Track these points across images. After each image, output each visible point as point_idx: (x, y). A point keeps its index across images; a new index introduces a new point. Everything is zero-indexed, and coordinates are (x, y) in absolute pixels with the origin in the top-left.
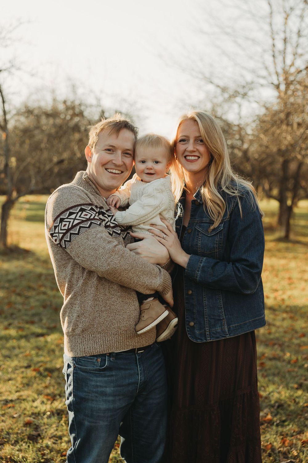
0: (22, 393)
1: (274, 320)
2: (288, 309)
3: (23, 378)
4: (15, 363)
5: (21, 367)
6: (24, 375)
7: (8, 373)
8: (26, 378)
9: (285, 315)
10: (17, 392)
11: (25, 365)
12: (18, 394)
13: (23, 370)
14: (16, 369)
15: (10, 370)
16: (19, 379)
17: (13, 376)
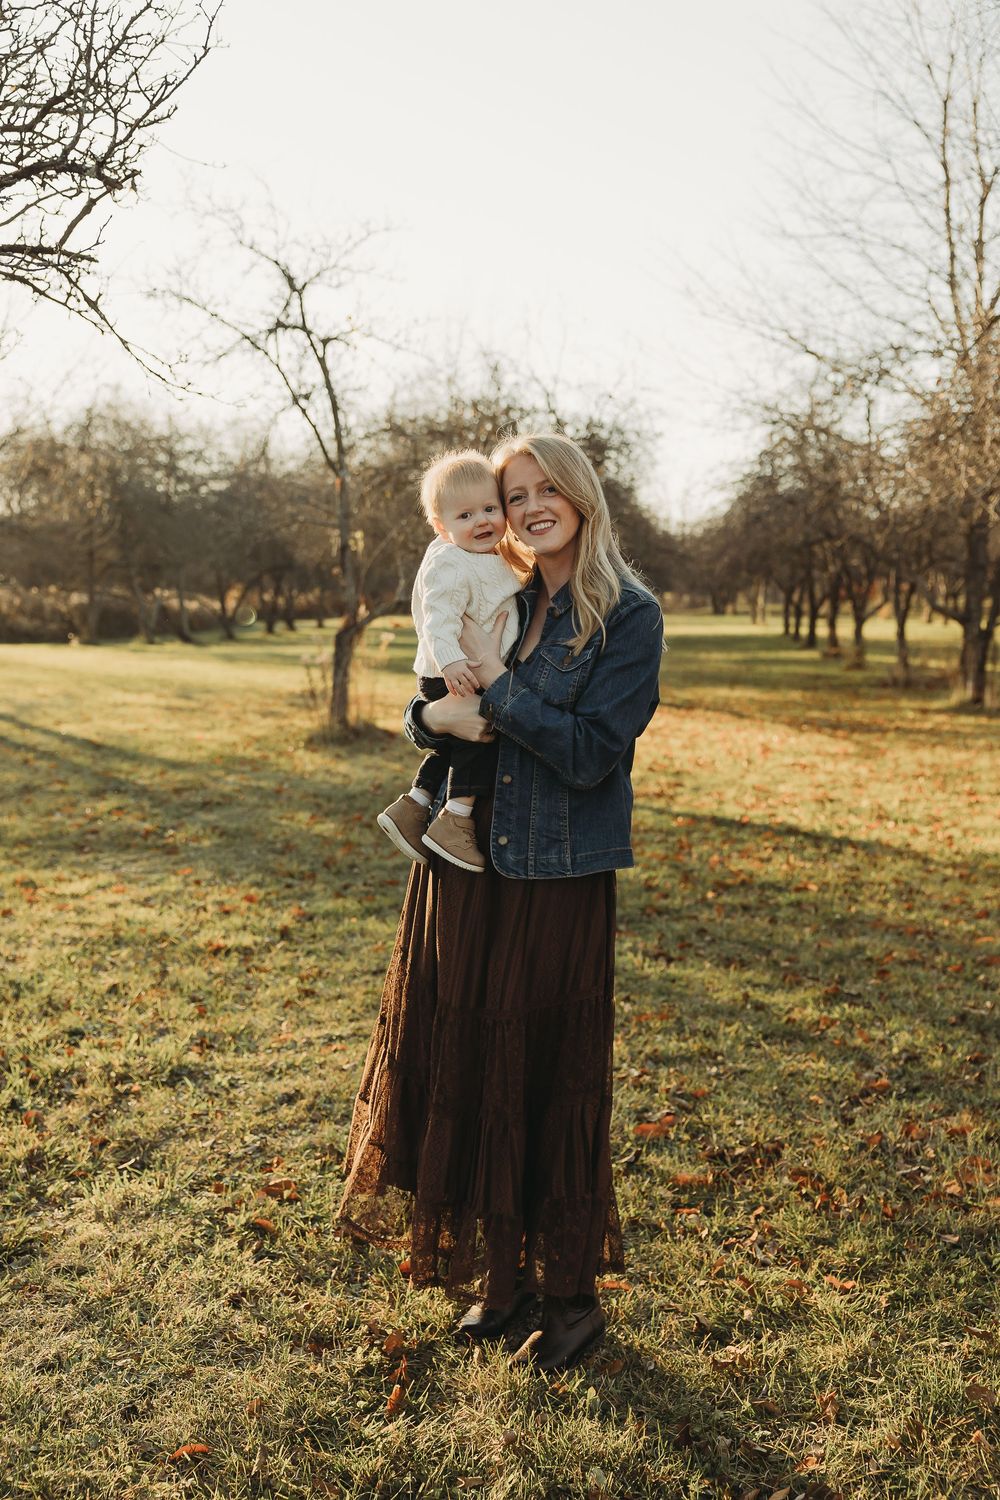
0: (363, 1023)
1: (923, 880)
2: (959, 859)
3: (366, 993)
4: (352, 964)
5: (364, 973)
6: (370, 988)
7: (337, 984)
8: (374, 993)
9: (949, 872)
10: (351, 1021)
11: (374, 968)
12: (353, 1024)
13: (368, 977)
14: (355, 977)
15: (341, 977)
16: (359, 996)
17: (347, 990)
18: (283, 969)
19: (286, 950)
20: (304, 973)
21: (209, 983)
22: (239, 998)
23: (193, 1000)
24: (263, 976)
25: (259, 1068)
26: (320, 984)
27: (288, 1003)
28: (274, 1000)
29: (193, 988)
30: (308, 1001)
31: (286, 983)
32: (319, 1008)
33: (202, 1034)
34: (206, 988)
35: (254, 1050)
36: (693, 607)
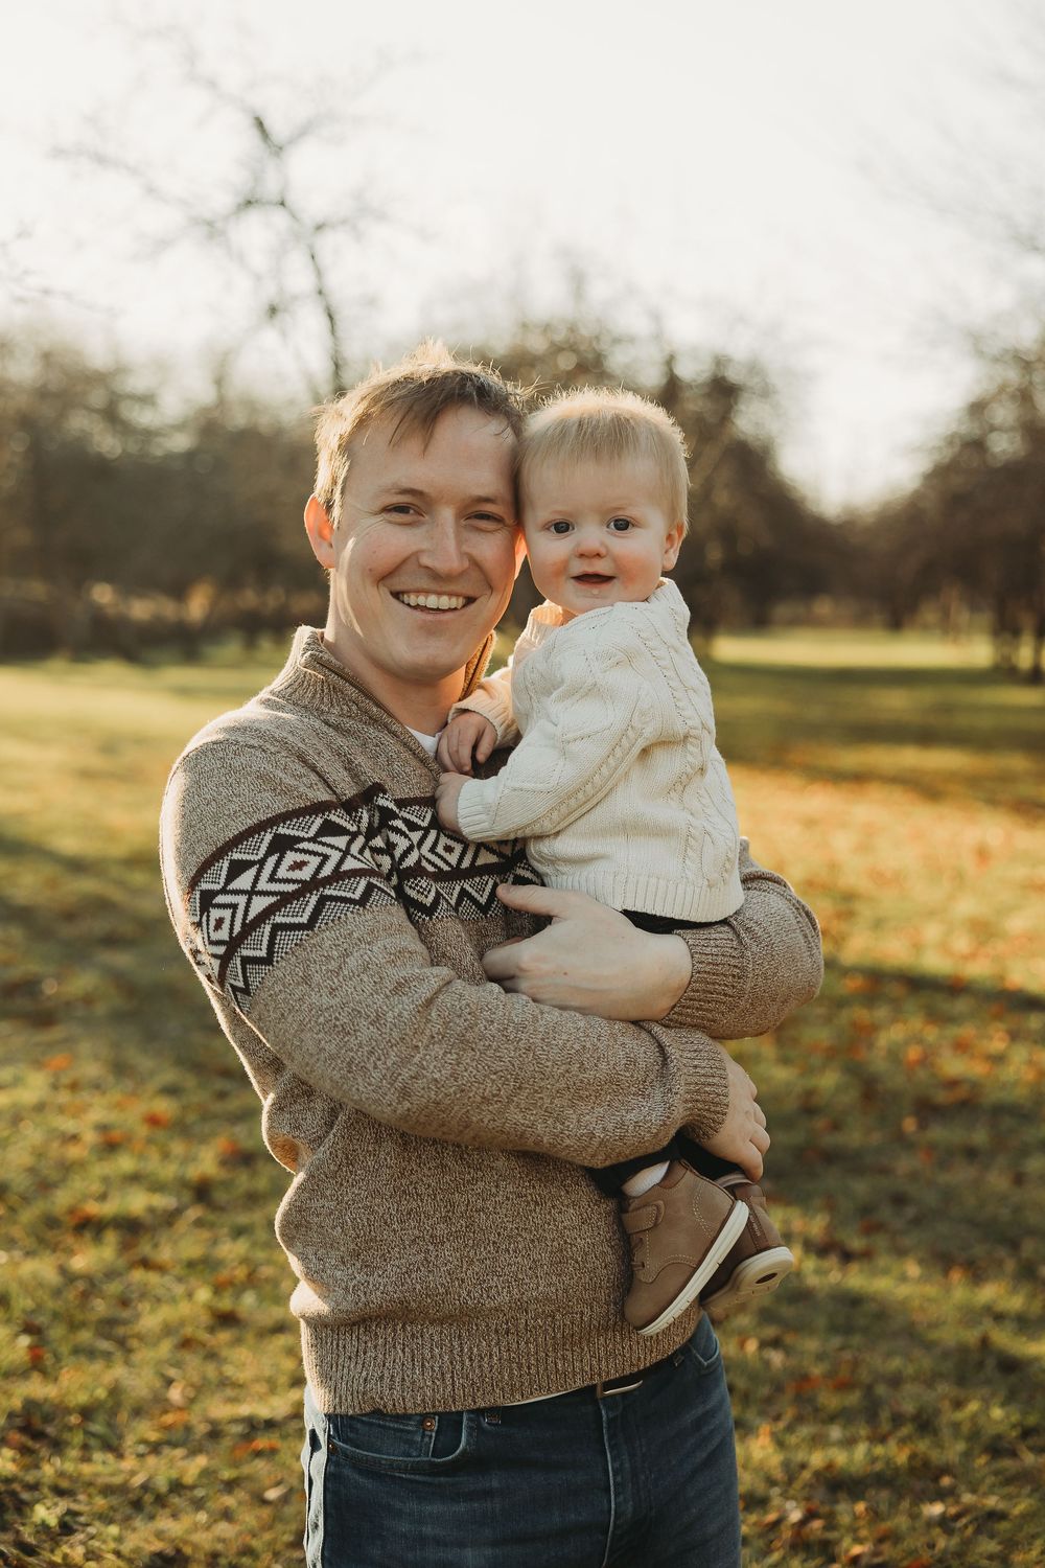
18: (191, 1265)
19: (199, 1223)
20: (224, 1274)
21: (57, 1293)
22: (107, 1327)
23: (29, 1329)
24: (153, 1278)
25: (122, 1489)
26: (249, 1299)
27: (186, 1344)
28: (168, 1330)
29: (29, 1304)
30: (224, 1336)
31: (190, 1295)
32: (242, 1354)
33: (31, 1405)
34: (51, 1304)
35: (113, 1447)
36: (860, 621)
